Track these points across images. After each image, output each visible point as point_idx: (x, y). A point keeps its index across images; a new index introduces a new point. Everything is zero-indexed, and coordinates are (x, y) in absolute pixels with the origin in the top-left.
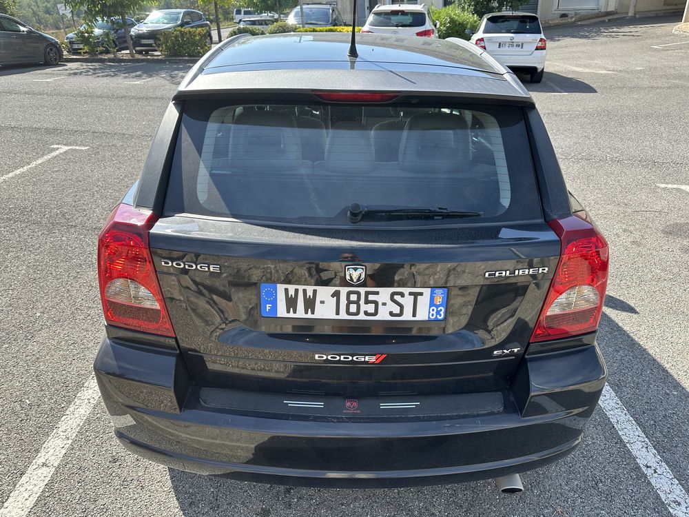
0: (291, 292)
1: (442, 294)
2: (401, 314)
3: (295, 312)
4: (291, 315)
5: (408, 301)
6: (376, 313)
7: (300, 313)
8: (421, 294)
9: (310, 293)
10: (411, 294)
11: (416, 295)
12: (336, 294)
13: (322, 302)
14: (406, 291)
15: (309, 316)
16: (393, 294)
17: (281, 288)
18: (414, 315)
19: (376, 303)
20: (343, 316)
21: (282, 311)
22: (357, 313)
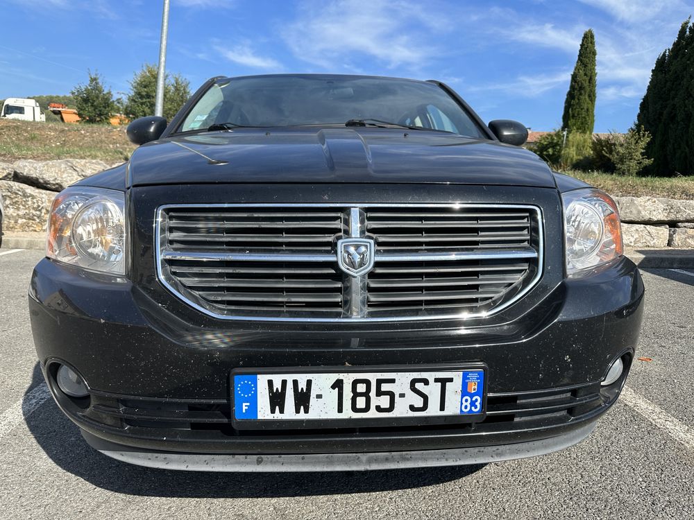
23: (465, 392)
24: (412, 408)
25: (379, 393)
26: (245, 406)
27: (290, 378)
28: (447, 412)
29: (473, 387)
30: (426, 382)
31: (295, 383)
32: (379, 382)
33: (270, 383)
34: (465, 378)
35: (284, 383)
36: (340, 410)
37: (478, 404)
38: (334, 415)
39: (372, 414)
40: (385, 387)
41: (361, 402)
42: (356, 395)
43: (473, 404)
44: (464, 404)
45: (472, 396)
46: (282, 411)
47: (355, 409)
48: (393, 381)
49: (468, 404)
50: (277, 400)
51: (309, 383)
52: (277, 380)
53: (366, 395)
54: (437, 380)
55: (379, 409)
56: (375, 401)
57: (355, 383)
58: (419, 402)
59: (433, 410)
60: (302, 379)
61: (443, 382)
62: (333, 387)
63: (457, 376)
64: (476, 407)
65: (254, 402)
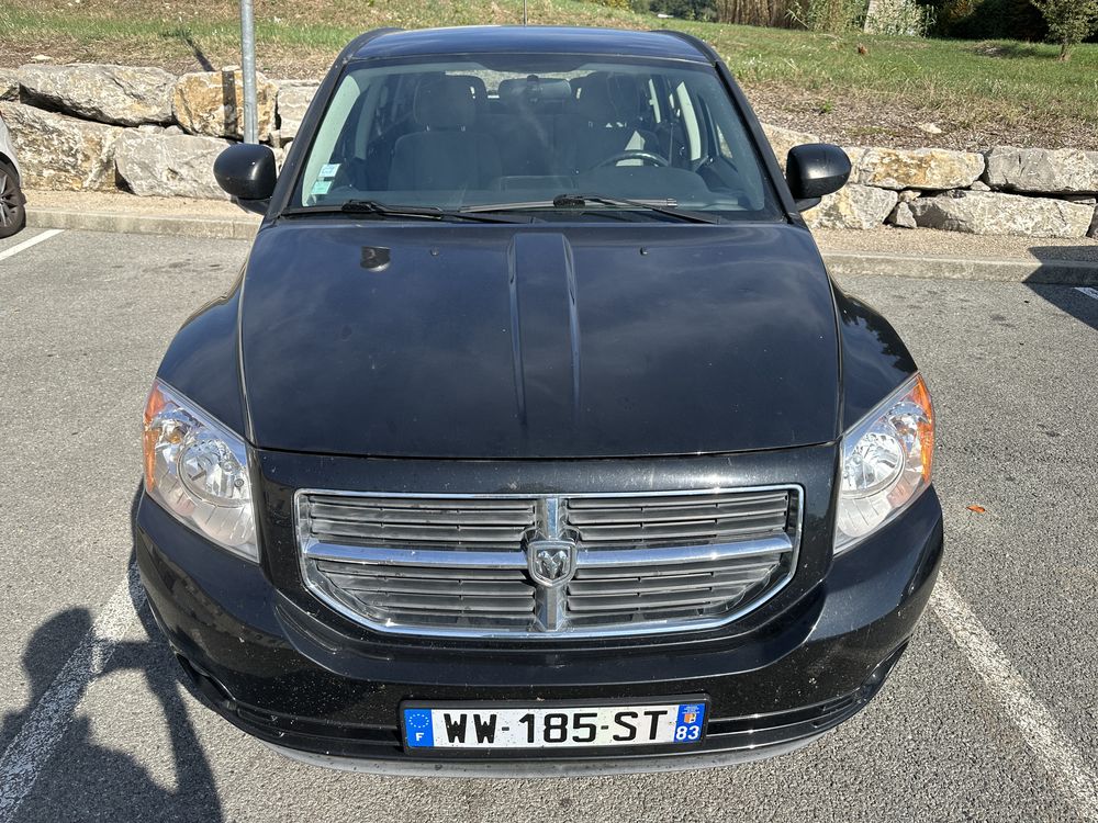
23: (680, 722)
24: (616, 738)
25: (577, 725)
26: (418, 736)
27: (470, 714)
28: (659, 740)
29: (691, 717)
30: (634, 715)
31: (477, 718)
32: (577, 717)
33: (447, 717)
34: (681, 710)
35: (464, 718)
36: (531, 739)
37: (696, 733)
38: (525, 744)
39: (569, 743)
40: (583, 721)
41: (556, 734)
42: (549, 727)
43: (690, 732)
44: (679, 733)
45: (688, 726)
46: (462, 740)
47: (547, 738)
48: (595, 715)
49: (684, 733)
50: (456, 731)
51: (493, 718)
52: (455, 715)
53: (563, 727)
54: (646, 713)
55: (576, 739)
56: (571, 732)
57: (548, 718)
58: (626, 732)
59: (642, 738)
60: (485, 716)
61: (655, 715)
62: (522, 721)
63: (673, 711)
64: (693, 735)
65: (429, 732)
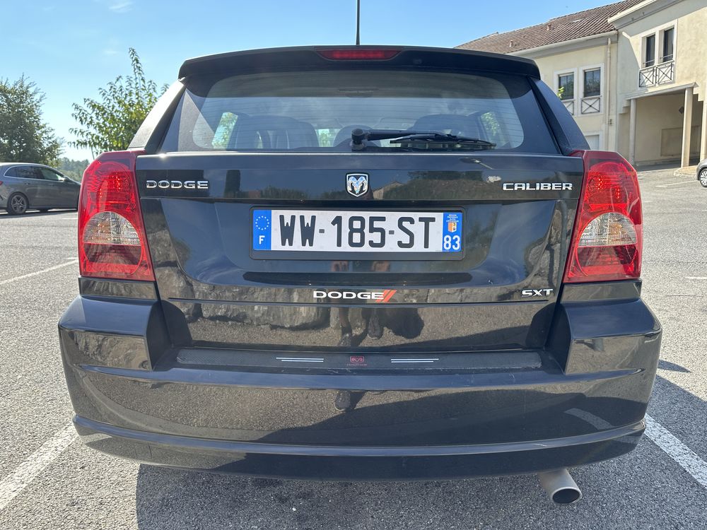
0: (287, 220)
1: (457, 219)
2: (411, 244)
3: (291, 244)
4: (287, 248)
5: (418, 229)
6: (382, 244)
7: (297, 245)
8: (433, 220)
9: (308, 221)
10: (421, 219)
11: (427, 221)
12: (338, 221)
13: (322, 231)
14: (416, 216)
15: (307, 248)
16: (401, 220)
17: (276, 214)
18: (426, 245)
19: (382, 231)
20: (346, 247)
21: (276, 244)
22: (361, 244)
